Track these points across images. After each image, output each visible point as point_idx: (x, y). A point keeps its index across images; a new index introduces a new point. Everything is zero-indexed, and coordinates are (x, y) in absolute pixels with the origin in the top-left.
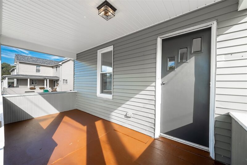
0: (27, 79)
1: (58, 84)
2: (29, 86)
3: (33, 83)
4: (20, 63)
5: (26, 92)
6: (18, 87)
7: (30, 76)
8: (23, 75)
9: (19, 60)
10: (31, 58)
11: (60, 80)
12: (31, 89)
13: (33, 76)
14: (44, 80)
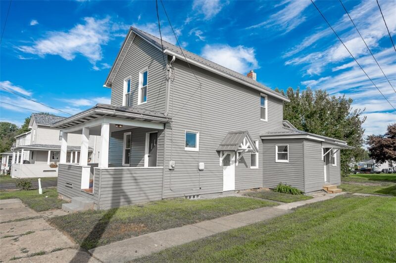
0: (48, 151)
1: (90, 159)
2: (49, 163)
3: (53, 158)
4: (39, 126)
5: (44, 171)
6: (34, 163)
7: (51, 146)
8: (42, 146)
9: (39, 123)
10: (53, 119)
11: (94, 152)
12: (52, 166)
13: (55, 146)
14: (70, 152)
